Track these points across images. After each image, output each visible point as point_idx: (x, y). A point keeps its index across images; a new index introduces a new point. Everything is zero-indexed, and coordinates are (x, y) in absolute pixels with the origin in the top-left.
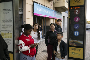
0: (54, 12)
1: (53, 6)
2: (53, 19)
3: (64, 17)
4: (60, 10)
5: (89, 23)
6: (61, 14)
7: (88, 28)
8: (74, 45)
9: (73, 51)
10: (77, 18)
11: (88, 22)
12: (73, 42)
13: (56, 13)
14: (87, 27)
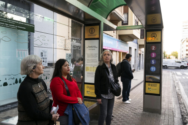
0: (118, 41)
1: (117, 33)
2: (116, 51)
3: (130, 48)
4: (126, 39)
5: (169, 58)
6: (127, 44)
7: (168, 65)
8: (151, 80)
9: (150, 87)
10: (154, 54)
11: (168, 56)
12: (150, 78)
13: (121, 43)
14: (164, 65)
